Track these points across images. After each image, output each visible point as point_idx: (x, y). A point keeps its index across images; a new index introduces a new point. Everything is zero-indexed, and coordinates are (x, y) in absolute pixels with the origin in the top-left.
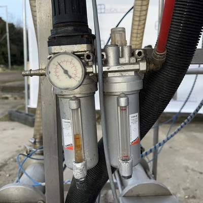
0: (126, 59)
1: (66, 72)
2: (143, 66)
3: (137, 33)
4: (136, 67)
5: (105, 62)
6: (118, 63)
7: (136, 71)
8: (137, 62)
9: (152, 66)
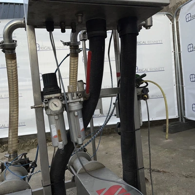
0: (75, 97)
1: (55, 105)
2: (82, 99)
3: (73, 77)
4: (80, 100)
5: (68, 99)
6: (72, 99)
7: (80, 101)
8: (80, 98)
9: (85, 99)
